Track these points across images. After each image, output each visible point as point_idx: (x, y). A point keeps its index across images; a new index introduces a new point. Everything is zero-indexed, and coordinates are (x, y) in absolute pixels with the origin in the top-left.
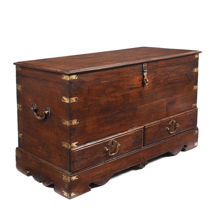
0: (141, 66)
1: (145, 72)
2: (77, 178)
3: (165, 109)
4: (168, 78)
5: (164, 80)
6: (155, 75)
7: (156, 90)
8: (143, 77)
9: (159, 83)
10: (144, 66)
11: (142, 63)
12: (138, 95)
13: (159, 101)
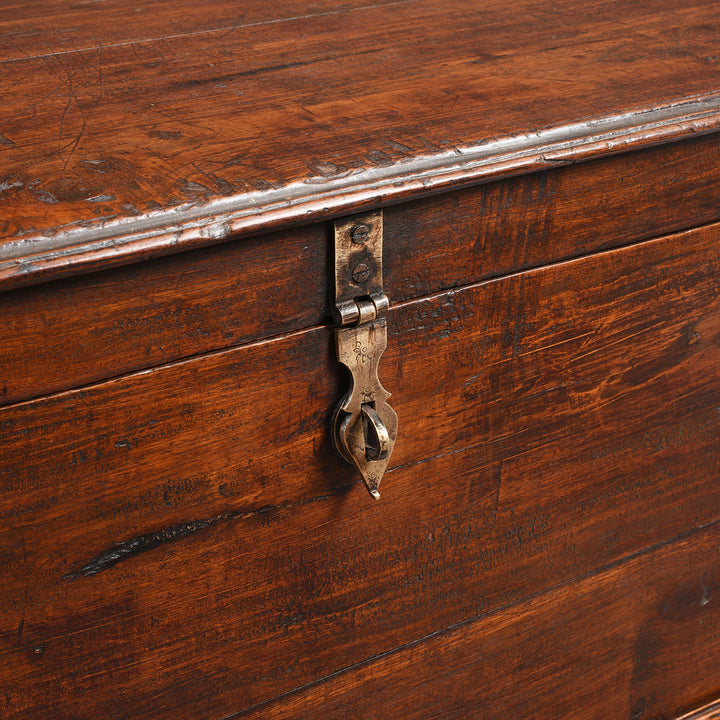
0: (298, 254)
1: (355, 323)
3: (630, 666)
4: (681, 349)
5: (632, 378)
6: (507, 340)
7: (518, 501)
8: (326, 385)
9: (562, 421)
10: (341, 254)
11: (323, 225)
12: (264, 588)
13: (552, 601)
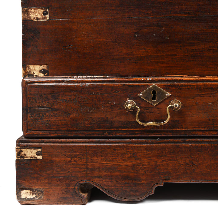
2: (40, 157)
